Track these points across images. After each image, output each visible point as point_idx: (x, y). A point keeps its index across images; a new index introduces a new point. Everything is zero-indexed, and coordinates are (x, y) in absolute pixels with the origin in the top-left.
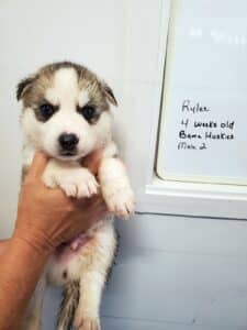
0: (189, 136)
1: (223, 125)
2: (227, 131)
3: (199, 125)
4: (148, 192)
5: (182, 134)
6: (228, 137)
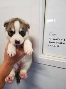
0: (52, 43)
1: (62, 40)
3: (54, 39)
4: (40, 57)
5: (50, 42)
6: (63, 43)
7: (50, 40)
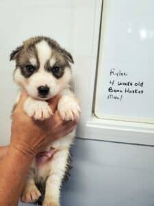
0: (115, 91)
1: (136, 84)
2: (139, 88)
3: (121, 84)
4: (88, 125)
5: (110, 89)
6: (139, 92)
7: (110, 85)
